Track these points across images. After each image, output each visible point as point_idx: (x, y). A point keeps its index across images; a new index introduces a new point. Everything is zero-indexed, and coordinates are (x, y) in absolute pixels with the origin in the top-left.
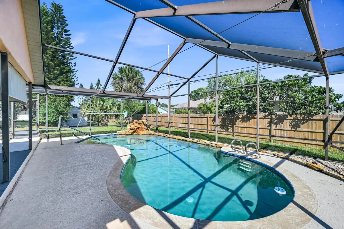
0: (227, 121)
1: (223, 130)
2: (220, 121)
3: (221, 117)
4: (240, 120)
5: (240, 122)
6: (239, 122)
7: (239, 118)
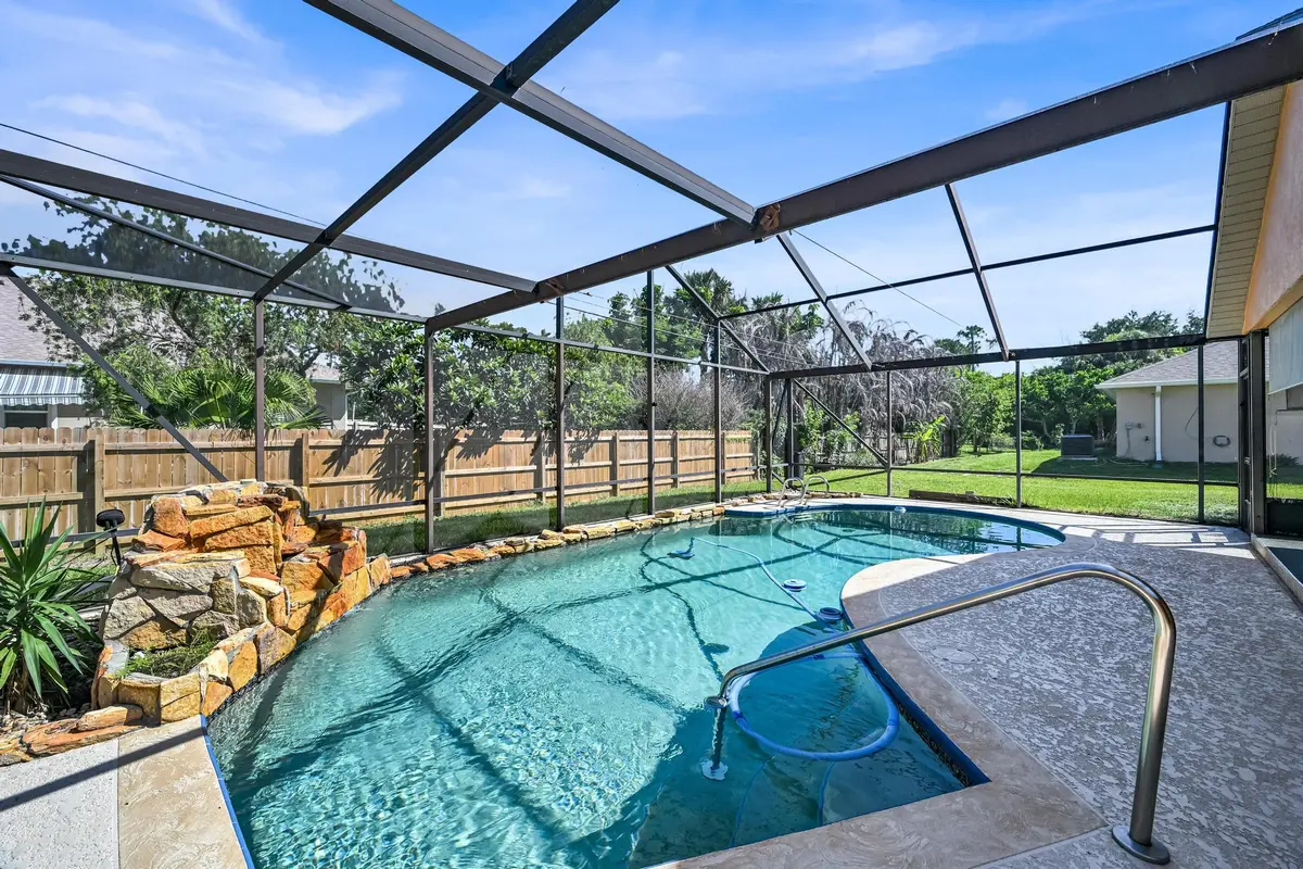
0: (406, 458)
1: (388, 500)
2: (375, 458)
3: (382, 442)
4: (458, 449)
5: (458, 457)
6: (455, 460)
7: (455, 442)
